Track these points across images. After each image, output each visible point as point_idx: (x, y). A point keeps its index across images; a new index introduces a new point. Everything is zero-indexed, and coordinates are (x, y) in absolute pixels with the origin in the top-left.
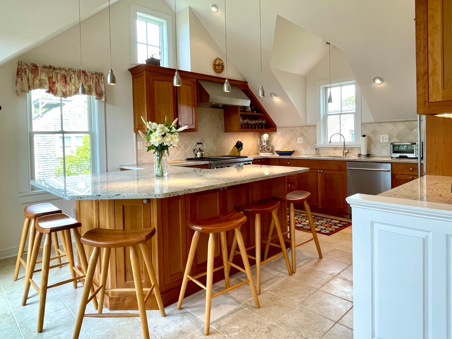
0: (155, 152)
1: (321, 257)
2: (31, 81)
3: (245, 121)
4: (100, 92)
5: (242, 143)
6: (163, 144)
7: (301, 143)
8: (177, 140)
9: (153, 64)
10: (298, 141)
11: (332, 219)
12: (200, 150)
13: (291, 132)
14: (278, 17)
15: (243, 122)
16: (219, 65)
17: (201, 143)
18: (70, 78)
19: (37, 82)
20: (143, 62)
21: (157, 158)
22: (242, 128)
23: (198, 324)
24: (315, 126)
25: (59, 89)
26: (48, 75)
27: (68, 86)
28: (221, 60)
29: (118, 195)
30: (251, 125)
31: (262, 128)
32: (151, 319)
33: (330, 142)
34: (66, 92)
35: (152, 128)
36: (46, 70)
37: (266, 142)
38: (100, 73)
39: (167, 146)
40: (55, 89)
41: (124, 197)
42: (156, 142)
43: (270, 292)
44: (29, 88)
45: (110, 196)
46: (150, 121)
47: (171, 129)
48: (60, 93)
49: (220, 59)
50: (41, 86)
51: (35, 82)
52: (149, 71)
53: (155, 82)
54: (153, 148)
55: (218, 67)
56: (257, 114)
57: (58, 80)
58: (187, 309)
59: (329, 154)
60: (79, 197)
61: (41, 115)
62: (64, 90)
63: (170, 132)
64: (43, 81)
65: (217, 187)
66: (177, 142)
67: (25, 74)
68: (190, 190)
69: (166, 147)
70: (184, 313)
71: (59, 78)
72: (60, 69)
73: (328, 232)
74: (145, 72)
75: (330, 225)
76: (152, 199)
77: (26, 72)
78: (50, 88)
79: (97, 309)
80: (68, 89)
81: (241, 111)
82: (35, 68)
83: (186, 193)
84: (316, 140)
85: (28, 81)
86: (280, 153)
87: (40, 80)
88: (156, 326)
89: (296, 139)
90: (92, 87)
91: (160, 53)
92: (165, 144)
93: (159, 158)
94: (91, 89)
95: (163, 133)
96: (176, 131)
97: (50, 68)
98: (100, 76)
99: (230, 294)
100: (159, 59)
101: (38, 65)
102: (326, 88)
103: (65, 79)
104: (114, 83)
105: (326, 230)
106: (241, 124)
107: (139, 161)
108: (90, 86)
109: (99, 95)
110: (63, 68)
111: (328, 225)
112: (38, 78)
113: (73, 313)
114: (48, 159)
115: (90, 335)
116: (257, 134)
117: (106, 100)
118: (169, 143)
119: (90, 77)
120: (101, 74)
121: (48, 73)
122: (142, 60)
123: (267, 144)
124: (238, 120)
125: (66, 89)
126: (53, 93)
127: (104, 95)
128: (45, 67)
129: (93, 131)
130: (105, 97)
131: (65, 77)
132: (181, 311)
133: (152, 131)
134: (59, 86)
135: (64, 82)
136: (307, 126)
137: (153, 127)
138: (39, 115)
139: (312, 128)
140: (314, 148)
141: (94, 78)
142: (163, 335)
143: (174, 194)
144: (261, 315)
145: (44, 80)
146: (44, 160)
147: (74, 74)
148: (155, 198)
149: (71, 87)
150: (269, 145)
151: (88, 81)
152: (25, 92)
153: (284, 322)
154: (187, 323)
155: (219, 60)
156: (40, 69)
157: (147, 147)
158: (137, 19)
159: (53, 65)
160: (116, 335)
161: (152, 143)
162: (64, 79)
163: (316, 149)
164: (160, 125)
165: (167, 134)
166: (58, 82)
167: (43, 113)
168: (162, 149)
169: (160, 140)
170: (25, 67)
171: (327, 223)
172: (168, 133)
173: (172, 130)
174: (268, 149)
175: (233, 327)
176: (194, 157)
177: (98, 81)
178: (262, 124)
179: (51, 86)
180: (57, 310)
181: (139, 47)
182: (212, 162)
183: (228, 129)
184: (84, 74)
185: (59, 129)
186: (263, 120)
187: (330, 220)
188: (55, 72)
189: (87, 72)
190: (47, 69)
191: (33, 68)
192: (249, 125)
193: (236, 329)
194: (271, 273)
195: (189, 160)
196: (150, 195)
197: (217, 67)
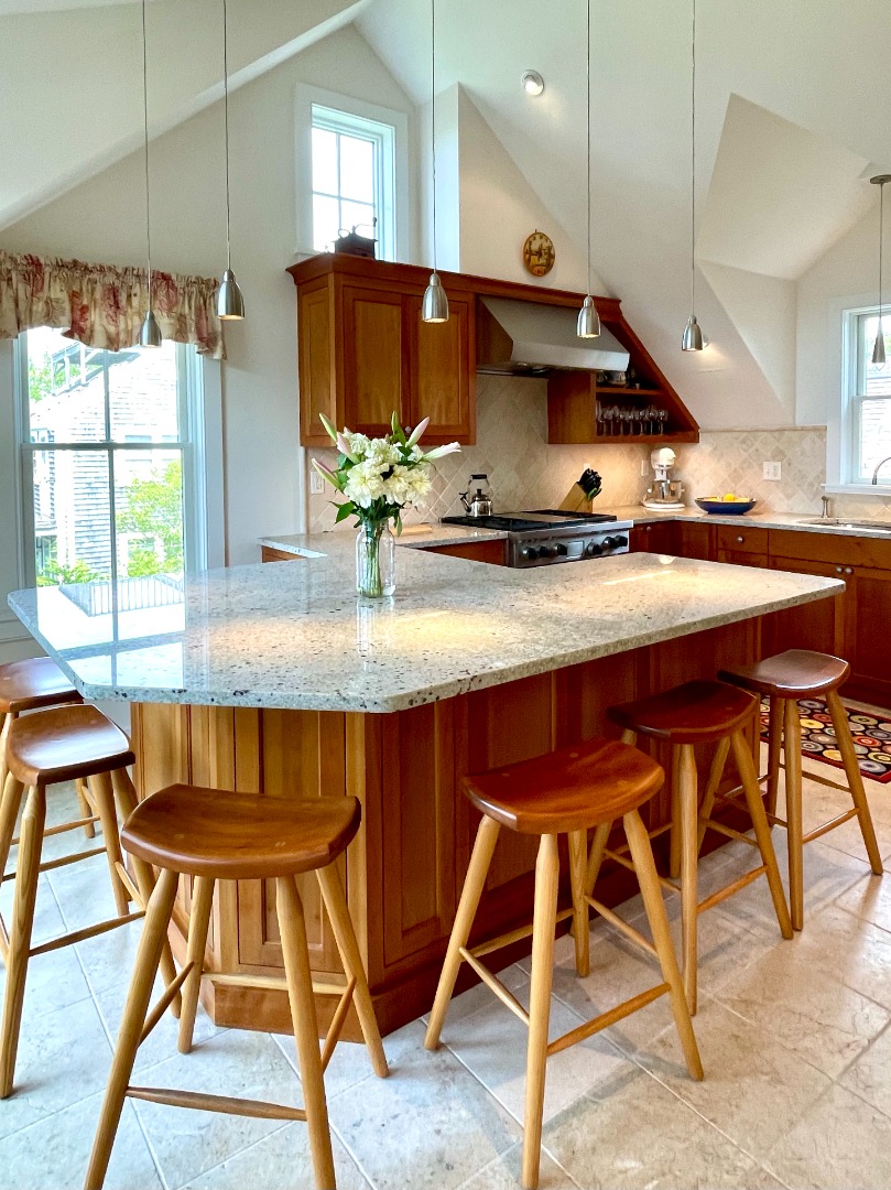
0: (359, 523)
1: (877, 871)
2: (23, 305)
3: (609, 413)
4: (209, 334)
5: (600, 474)
6: (383, 499)
7: (774, 478)
8: (425, 487)
9: (354, 253)
10: (765, 470)
11: (881, 720)
12: (480, 496)
13: (744, 446)
14: (734, 98)
15: (602, 416)
16: (539, 253)
17: (484, 477)
18: (129, 296)
19: (39, 307)
20: (326, 247)
21: (365, 540)
22: (600, 432)
23: (493, 1123)
24: (820, 431)
25: (98, 328)
26: (69, 287)
27: (122, 318)
28: (547, 239)
29: (242, 694)
30: (626, 424)
31: (656, 432)
32: (343, 1084)
33: (875, 482)
34: (118, 334)
35: (354, 451)
36: (64, 273)
37: (665, 473)
38: (209, 280)
39: (396, 504)
40: (89, 326)
41: (260, 700)
42: (362, 495)
43: (728, 1008)
44: (19, 325)
45: (214, 693)
46: (345, 429)
47: (407, 451)
48: (99, 337)
49: (542, 236)
50: (50, 319)
51: (35, 308)
52: (345, 273)
53: (360, 305)
54: (354, 512)
55: (536, 258)
56: (644, 392)
57: (95, 302)
58: (455, 1049)
59: (867, 514)
60: (120, 692)
61: (84, 382)
62: (112, 329)
63: (404, 463)
64: (54, 304)
65: (563, 662)
66: (426, 494)
67: (8, 284)
68: (476, 680)
69: (395, 509)
70: (448, 1068)
71: (98, 295)
72: (102, 270)
73: (878, 768)
74: (331, 277)
75: (878, 744)
76: (353, 714)
77: (10, 279)
78: (73, 323)
79: (178, 1017)
80: (122, 326)
81: (599, 385)
82: (33, 269)
83: (464, 691)
84: (823, 472)
85: (17, 305)
86: (712, 508)
87: (48, 302)
88: (358, 1118)
89: (761, 466)
90: (188, 321)
91: (375, 220)
92: (390, 501)
93: (370, 540)
94: (186, 324)
95: (385, 467)
96: (422, 460)
97: (74, 268)
98: (208, 288)
99: (593, 1000)
100: (372, 238)
101: (42, 261)
102: (860, 318)
103: (115, 296)
104: (238, 314)
105: (869, 759)
106: (599, 423)
107: (312, 525)
108: (181, 318)
109: (207, 342)
110: (110, 269)
111: (874, 743)
112: (44, 295)
113: (109, 1025)
114: (100, 490)
115: (148, 1132)
116: (639, 450)
117: (224, 357)
118: (401, 498)
119: (182, 291)
120: (212, 282)
121: (67, 282)
122: (324, 242)
123: (667, 478)
124: (588, 410)
125: (117, 326)
126: (81, 339)
127: (220, 343)
128: (61, 266)
129: (190, 441)
130: (224, 349)
131: (113, 292)
132: (436, 1059)
133: (353, 459)
134: (97, 319)
135: (111, 306)
136: (795, 430)
137: (357, 449)
138: (80, 381)
139: (812, 435)
140: (815, 495)
141: (192, 293)
142: (380, 1165)
143: (426, 696)
144: (712, 1116)
145: (57, 301)
146: (89, 491)
147: (138, 285)
148: (363, 710)
149: (132, 319)
150: (676, 482)
151: (177, 303)
152: (9, 336)
153: (803, 1165)
154: (460, 1119)
155: (541, 238)
156: (47, 270)
157: (336, 505)
158: (314, 120)
159: (81, 260)
160: (232, 1145)
161: (352, 498)
162: (112, 297)
163: (824, 499)
164: (375, 440)
165: (398, 469)
166: (95, 307)
167: (88, 378)
168: (381, 512)
169: (374, 488)
170: (8, 265)
171: (867, 732)
172: (399, 464)
173: (413, 455)
174: (673, 493)
175: (619, 1165)
176: (463, 513)
177: (205, 302)
178: (655, 421)
179: (78, 317)
180: (64, 1006)
181: (318, 204)
182: (518, 533)
183: (557, 435)
184: (168, 284)
185: (99, 438)
186: (659, 409)
187: (874, 722)
188: (89, 280)
189: (174, 277)
190: (66, 270)
191: (30, 268)
192: (619, 424)
193: (630, 1173)
194: (720, 922)
195: (448, 521)
196: (344, 699)
197: (534, 259)
